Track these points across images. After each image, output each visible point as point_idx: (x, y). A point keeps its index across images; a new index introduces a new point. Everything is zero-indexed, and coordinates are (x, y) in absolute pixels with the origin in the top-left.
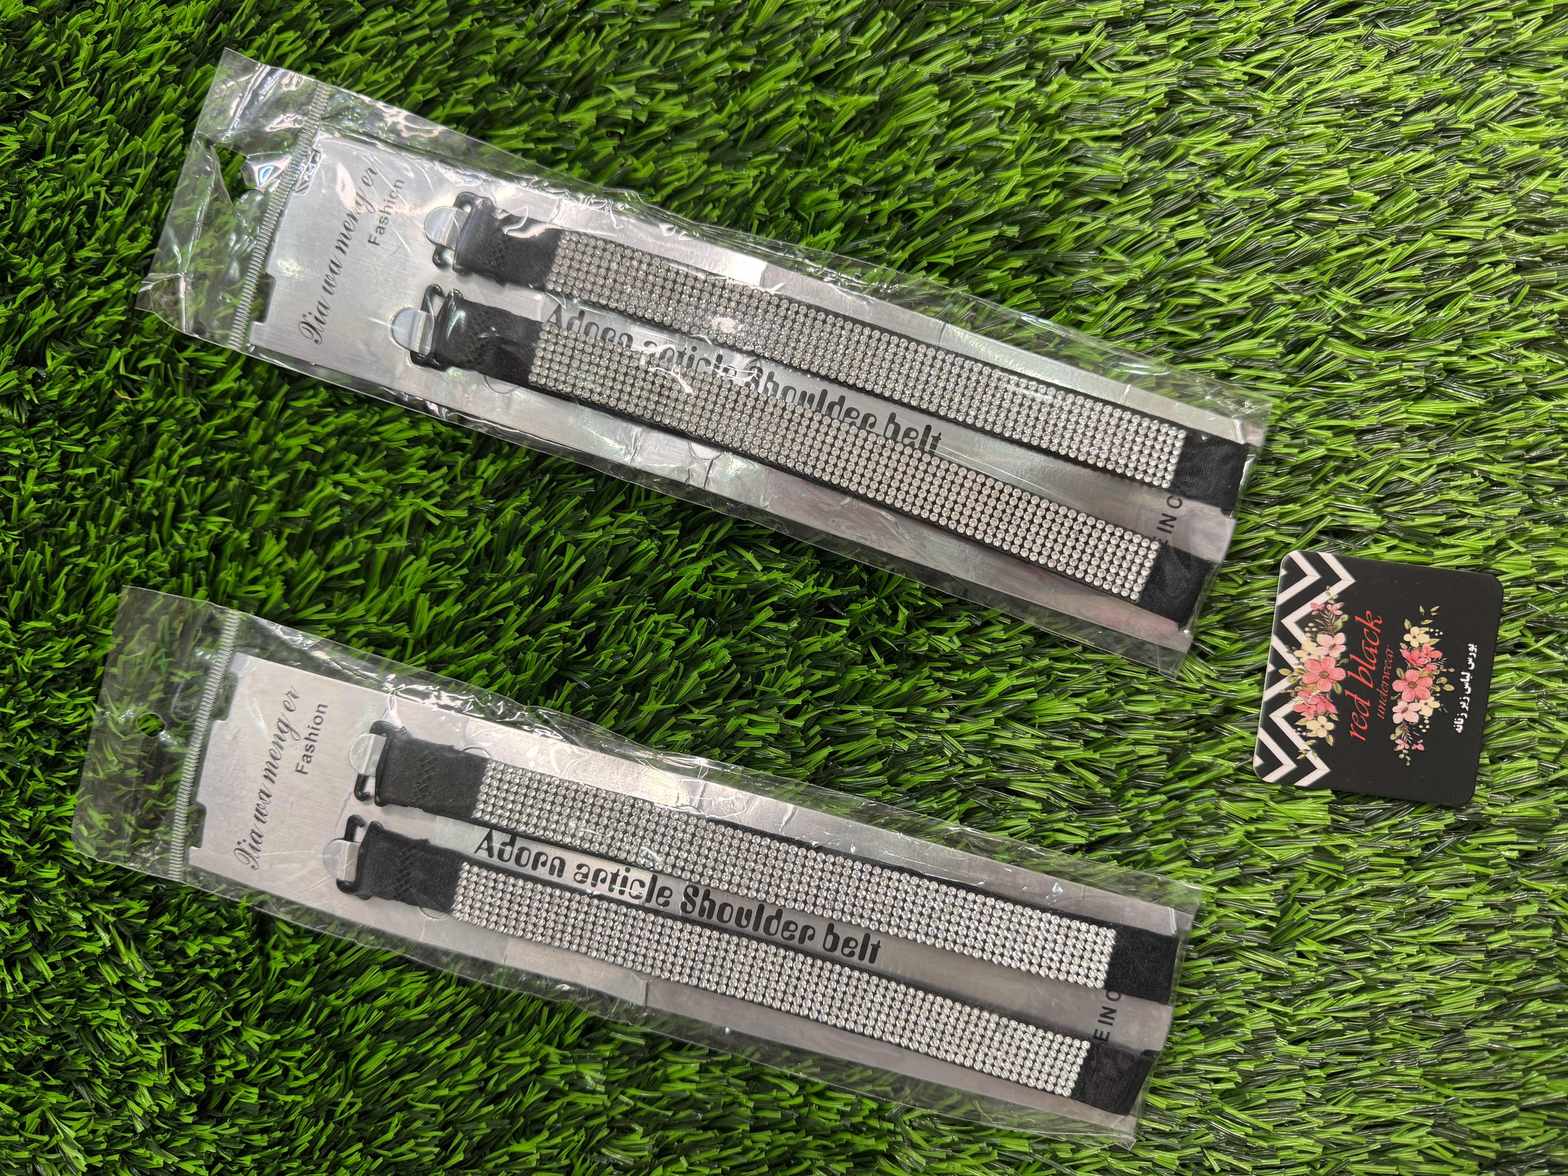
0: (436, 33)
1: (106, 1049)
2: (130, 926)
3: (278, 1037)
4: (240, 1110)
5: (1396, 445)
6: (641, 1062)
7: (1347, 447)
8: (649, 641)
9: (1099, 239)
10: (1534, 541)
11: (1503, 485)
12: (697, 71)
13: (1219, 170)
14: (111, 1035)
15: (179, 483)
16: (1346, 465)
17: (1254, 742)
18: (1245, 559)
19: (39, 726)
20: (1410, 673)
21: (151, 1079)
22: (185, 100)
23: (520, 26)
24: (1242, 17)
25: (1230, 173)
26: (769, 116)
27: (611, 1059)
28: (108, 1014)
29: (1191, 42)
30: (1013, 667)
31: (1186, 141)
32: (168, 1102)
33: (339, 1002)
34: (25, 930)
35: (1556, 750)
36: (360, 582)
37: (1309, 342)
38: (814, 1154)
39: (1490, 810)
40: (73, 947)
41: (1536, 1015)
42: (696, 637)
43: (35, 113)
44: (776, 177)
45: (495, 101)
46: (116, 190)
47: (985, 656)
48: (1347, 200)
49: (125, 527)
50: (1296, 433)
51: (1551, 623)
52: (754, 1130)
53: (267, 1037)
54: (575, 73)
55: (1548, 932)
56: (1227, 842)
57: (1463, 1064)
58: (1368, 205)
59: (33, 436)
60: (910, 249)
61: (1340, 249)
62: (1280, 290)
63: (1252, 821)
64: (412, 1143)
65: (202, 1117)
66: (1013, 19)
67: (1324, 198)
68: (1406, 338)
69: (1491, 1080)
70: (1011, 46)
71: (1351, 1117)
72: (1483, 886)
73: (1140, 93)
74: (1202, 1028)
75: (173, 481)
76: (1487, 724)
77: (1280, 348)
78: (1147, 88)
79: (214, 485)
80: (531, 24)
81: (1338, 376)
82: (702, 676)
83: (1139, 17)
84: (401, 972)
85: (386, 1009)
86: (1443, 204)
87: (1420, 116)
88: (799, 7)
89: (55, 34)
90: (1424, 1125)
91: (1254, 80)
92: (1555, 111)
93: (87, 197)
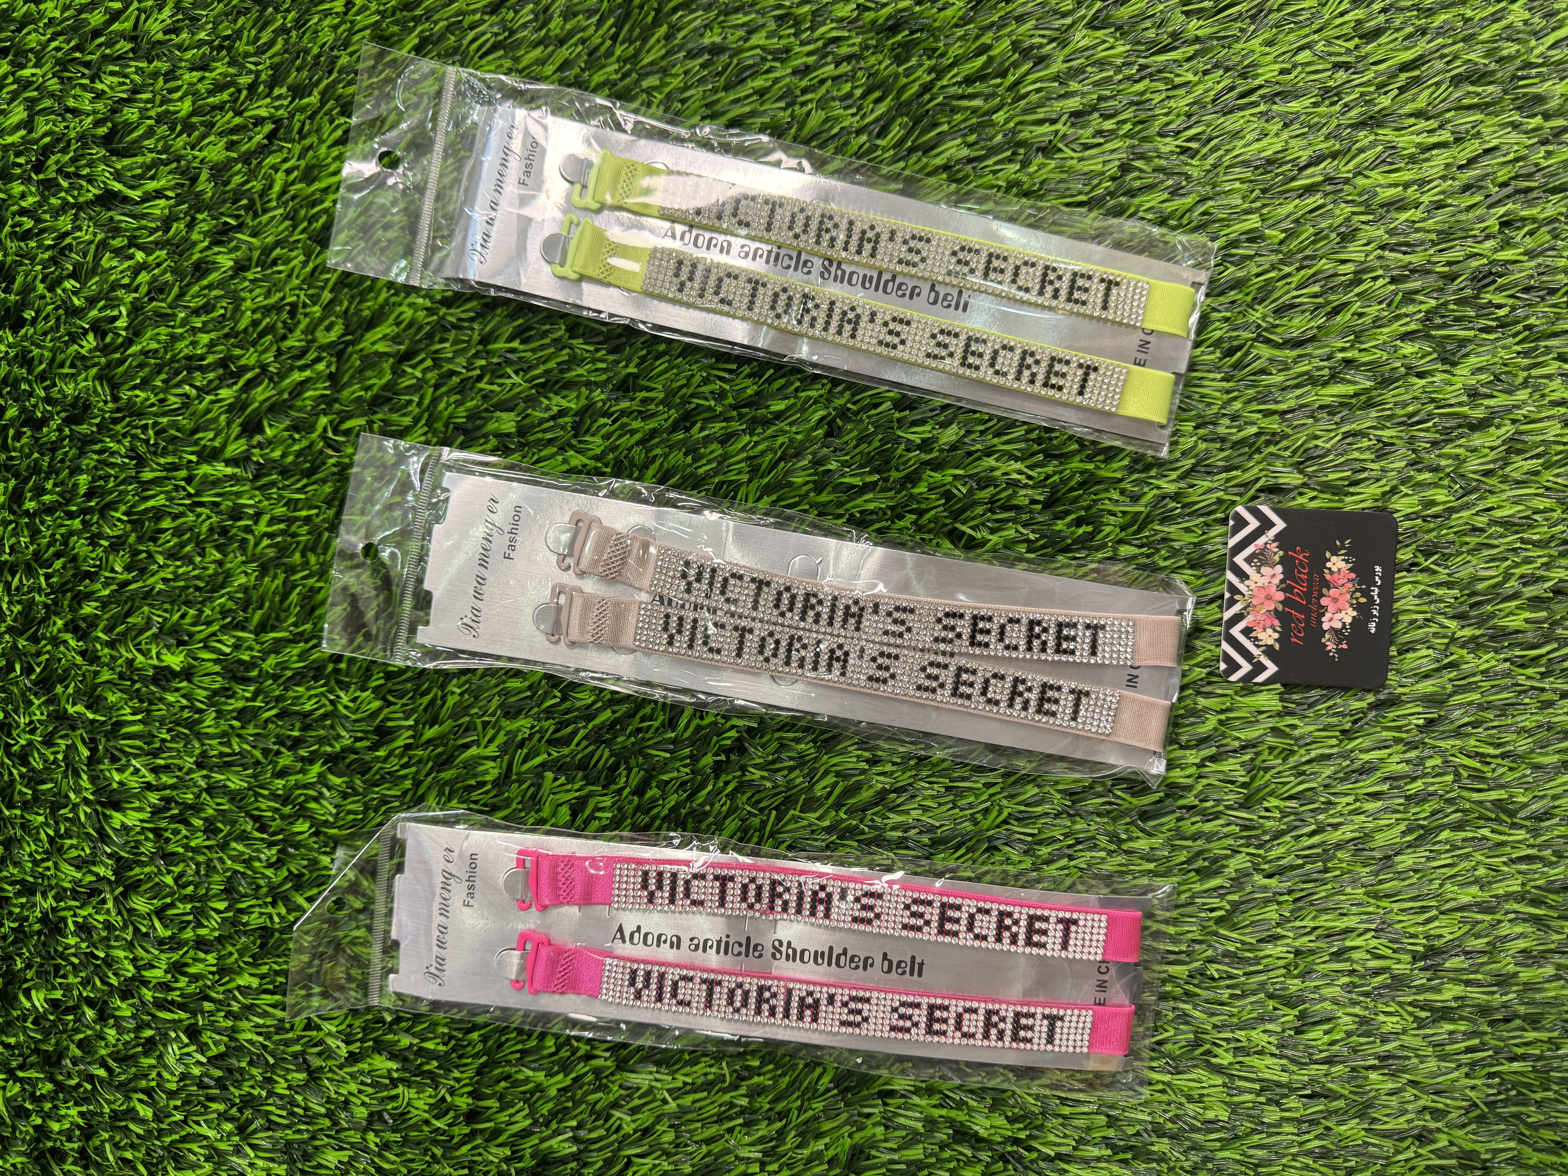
5: (1311, 421)
7: (1274, 425)
10: (1420, 485)
11: (1392, 444)
13: (1162, 221)
16: (1274, 438)
17: (1218, 651)
19: (283, 714)
20: (1332, 591)
24: (1172, 104)
25: (1173, 222)
28: (356, 933)
29: (1135, 124)
31: (1136, 201)
34: (285, 873)
35: (1446, 641)
37: (1239, 348)
39: (1401, 690)
40: (324, 883)
41: (1446, 842)
43: (240, 236)
46: (311, 292)
48: (1262, 237)
50: (1234, 418)
51: (1435, 545)
55: (1450, 778)
56: (1204, 729)
57: (1395, 883)
58: (1277, 241)
59: (260, 488)
61: (1258, 275)
62: (1215, 310)
63: (1222, 711)
66: (999, 117)
67: (1243, 238)
68: (1313, 339)
69: (1416, 892)
70: (999, 138)
71: (1315, 928)
72: (1400, 747)
73: (1099, 167)
74: (1198, 871)
76: (1393, 626)
78: (1105, 163)
81: (1263, 372)
83: (1094, 109)
86: (1333, 235)
87: (1310, 171)
88: (836, 119)
89: (252, 174)
90: (1369, 930)
91: (1184, 151)
92: (1412, 159)
93: (289, 300)
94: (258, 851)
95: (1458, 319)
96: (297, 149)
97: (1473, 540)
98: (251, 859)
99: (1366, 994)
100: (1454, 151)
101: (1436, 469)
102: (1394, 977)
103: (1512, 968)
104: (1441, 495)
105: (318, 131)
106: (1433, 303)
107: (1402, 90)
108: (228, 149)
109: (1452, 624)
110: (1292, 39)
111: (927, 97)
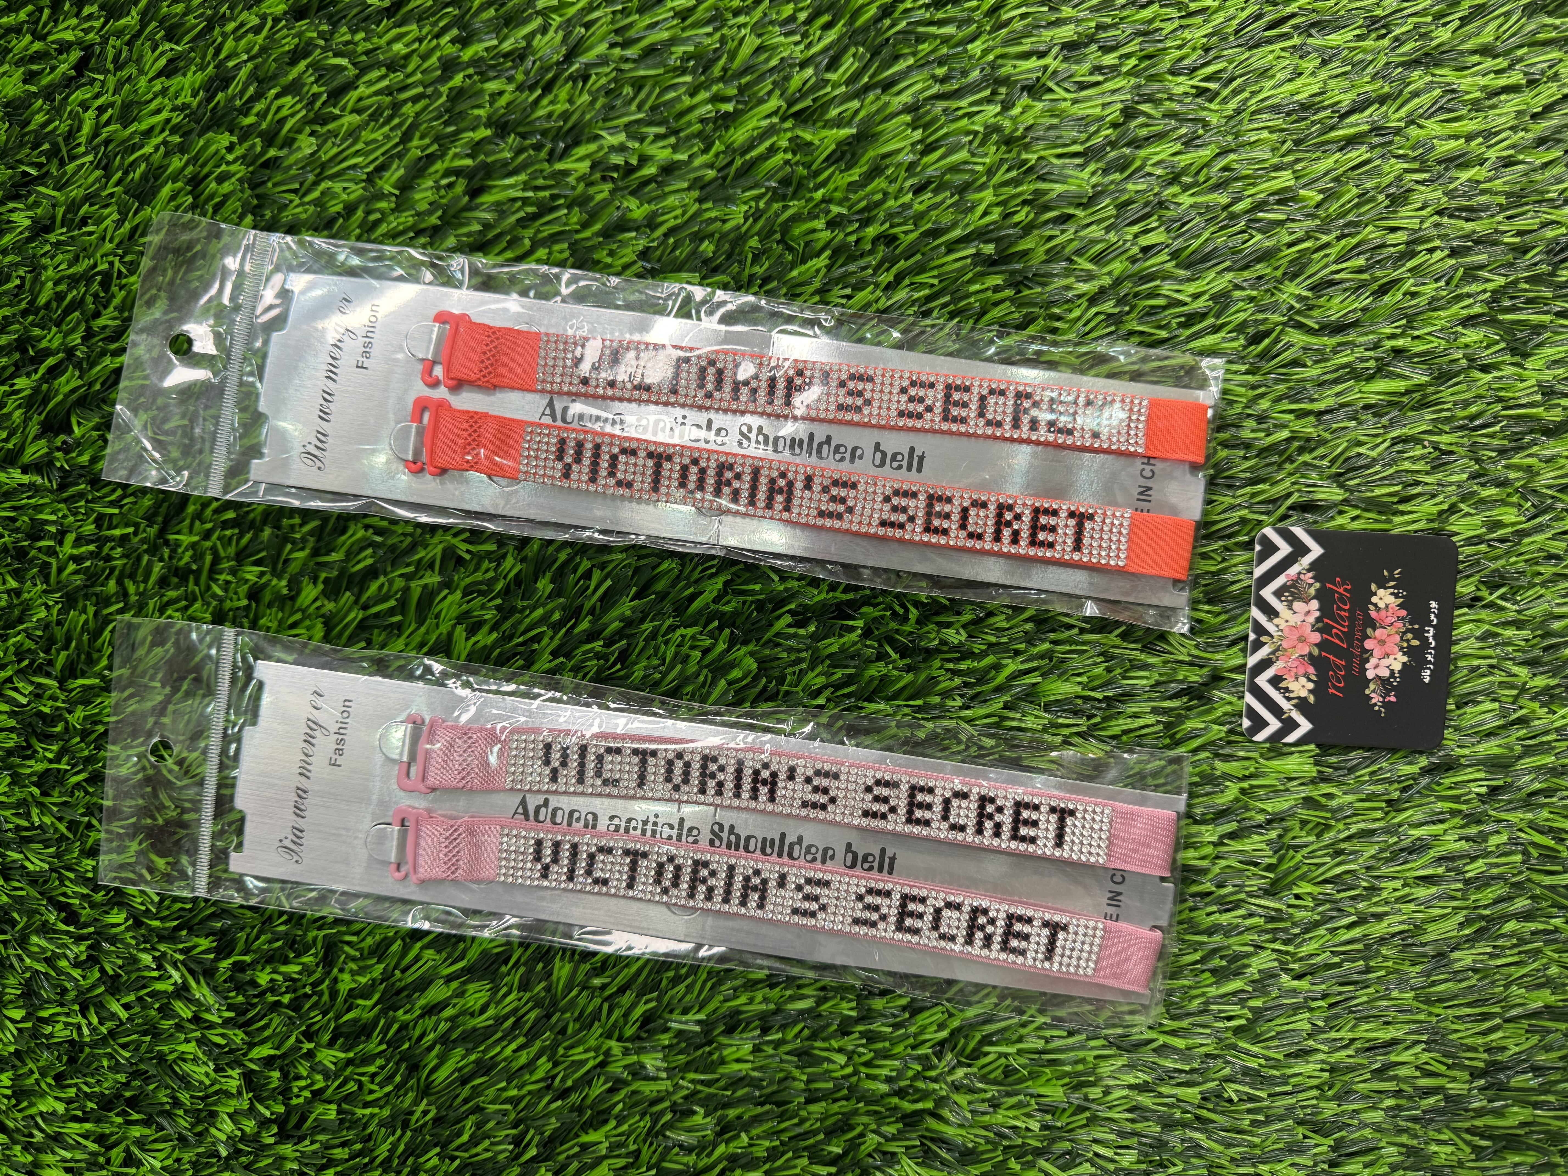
0: (429, 90)
1: (185, 1080)
2: (199, 962)
3: (351, 1055)
4: (320, 1127)
5: (1353, 423)
6: (697, 1048)
7: (1308, 428)
8: (677, 654)
9: (1068, 250)
10: (1482, 502)
11: (1451, 453)
12: (682, 114)
13: (1174, 178)
14: (188, 1067)
15: (215, 536)
16: (1308, 445)
17: (1241, 705)
18: (1222, 538)
20: (1379, 632)
21: (232, 1105)
22: (190, 168)
23: (510, 79)
24: (1186, 34)
25: (1185, 180)
26: (754, 153)
27: (670, 1046)
28: (184, 1048)
29: (1141, 59)
30: (1017, 653)
31: (1143, 153)
32: (250, 1126)
33: (408, 1017)
34: (97, 975)
35: (1514, 692)
36: (398, 618)
37: (1267, 334)
38: (865, 1119)
39: (1459, 751)
40: (144, 987)
41: (1512, 934)
42: (721, 646)
43: (41, 189)
44: (764, 211)
45: (494, 153)
46: (128, 258)
47: (991, 645)
48: (1295, 199)
49: (163, 582)
50: (1261, 419)
51: (1503, 577)
52: (808, 1102)
53: (342, 1055)
54: (565, 122)
55: (1517, 858)
56: (1224, 799)
57: (1450, 985)
58: (1313, 203)
59: (65, 501)
60: (894, 270)
61: (1290, 245)
62: (1238, 287)
63: (1245, 778)
64: (486, 1143)
65: (283, 1137)
66: (975, 48)
67: (1273, 199)
68: (1355, 324)
69: (1476, 996)
70: (975, 74)
71: (1353, 1040)
72: (1457, 821)
73: (1098, 111)
74: (1214, 971)
75: (207, 535)
76: (1451, 673)
77: (1242, 341)
78: (1104, 106)
79: (248, 536)
80: (520, 77)
81: (1295, 363)
82: (730, 683)
83: (1092, 39)
84: (464, 983)
85: (452, 1019)
86: (1381, 197)
87: (1352, 119)
88: (774, 48)
89: (56, 112)
90: (1419, 1042)
91: (1201, 92)
92: (1476, 106)
93: (101, 267)
94: (65, 946)
95: (1530, 301)
96: (112, 81)
97: (1548, 570)
98: (56, 956)
99: (1414, 1119)
100: (1527, 95)
101: (1502, 484)
102: (1447, 1098)
104: (1509, 515)
105: (139, 60)
106: (1502, 281)
107: (1465, 21)
108: (25, 82)
109: (1523, 672)
111: (887, 22)
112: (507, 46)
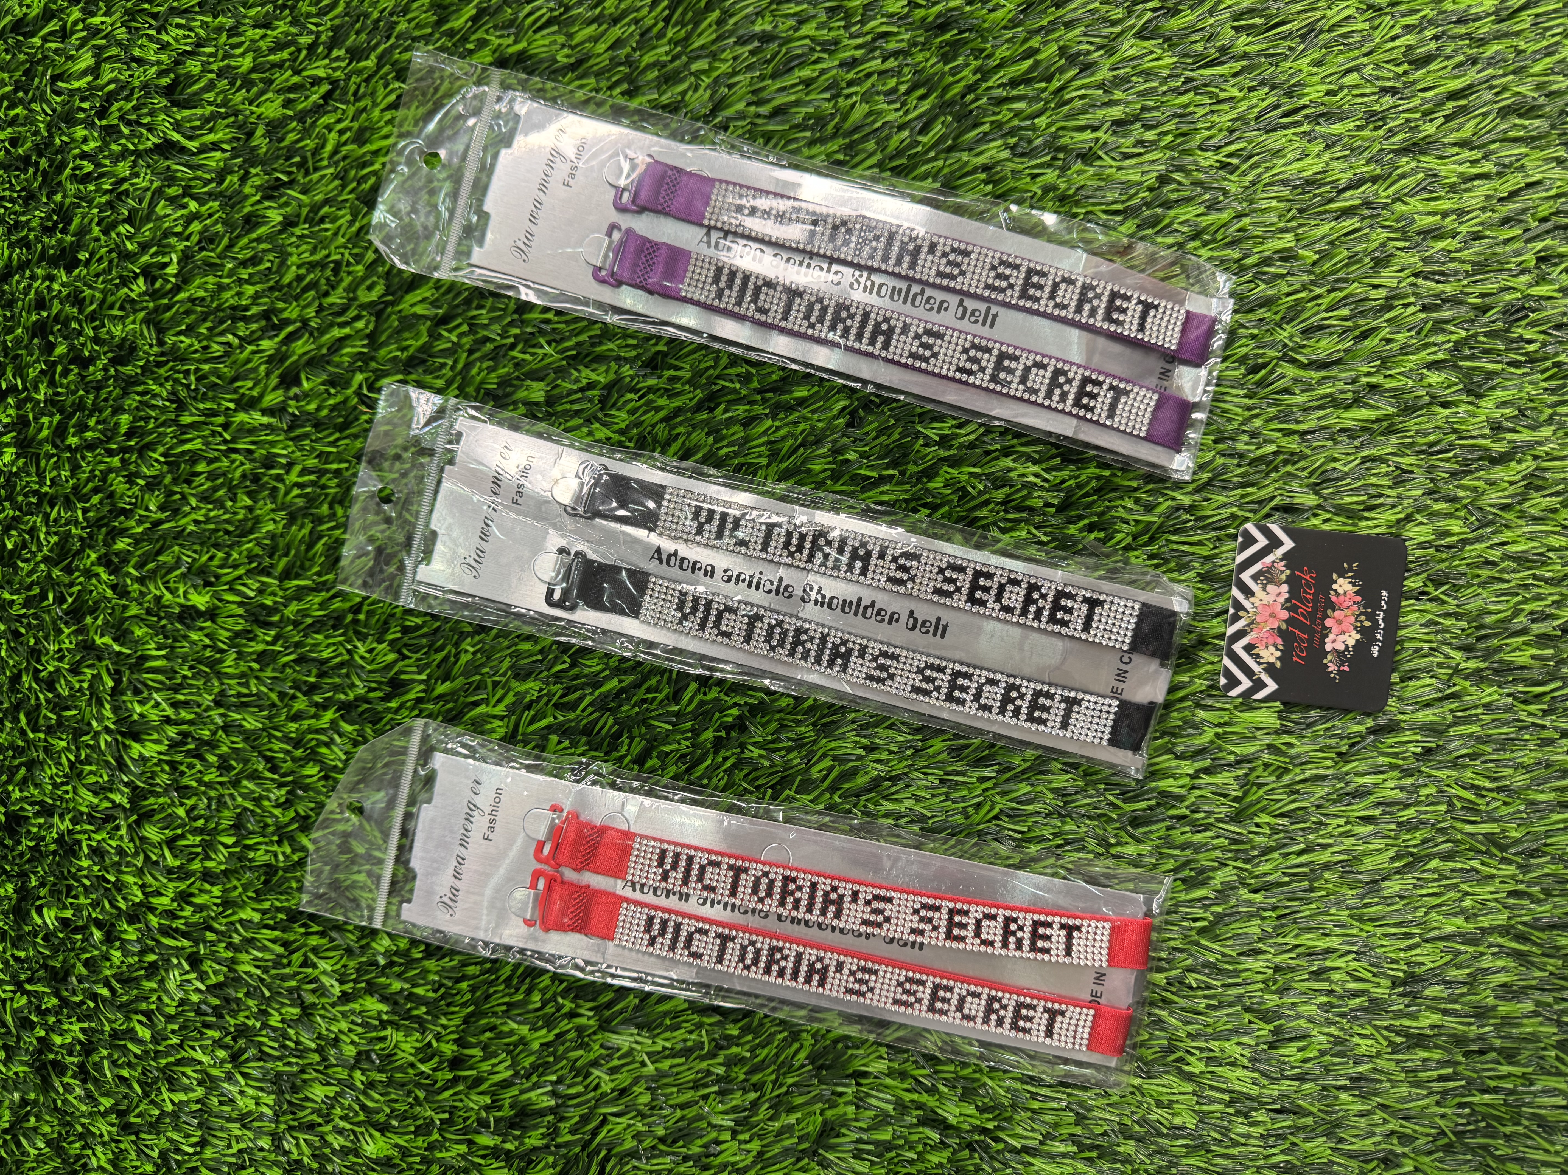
5: (1330, 443)
7: (1293, 444)
10: (1436, 514)
11: (1411, 472)
13: (1196, 235)
16: (1293, 458)
17: (1220, 666)
18: (1215, 529)
19: (301, 660)
20: (1337, 613)
24: (1215, 118)
25: (1207, 237)
29: (1176, 137)
31: (1172, 213)
32: (402, 942)
34: (292, 814)
35: (1449, 671)
37: (1264, 366)
39: (1400, 717)
41: (1435, 871)
43: (290, 192)
46: (355, 251)
48: (1295, 257)
50: (1254, 435)
51: (1447, 576)
55: (1443, 808)
56: (1200, 741)
57: (1380, 907)
58: (1310, 261)
59: (293, 439)
61: (1288, 295)
62: (1242, 326)
63: (1220, 725)
65: (428, 953)
66: (1042, 121)
67: (1277, 256)
68: (1338, 362)
69: (1401, 919)
70: (1040, 142)
71: (1297, 946)
72: (1396, 774)
73: (1137, 178)
74: (1184, 880)
76: (1397, 652)
78: (1143, 173)
81: (1287, 391)
83: (1137, 118)
86: (1367, 260)
87: (1348, 194)
88: (879, 113)
89: (306, 133)
90: (1350, 952)
91: (1224, 166)
92: (1453, 189)
93: (334, 257)
94: (268, 790)
95: (1486, 352)
96: (351, 110)
97: (1485, 573)
98: (261, 797)
99: (1343, 1015)
100: (1496, 183)
101: (1453, 500)
102: (1371, 1001)
103: (1491, 1001)
104: (1456, 526)
105: (373, 94)
106: (1463, 333)
107: (1448, 118)
108: (284, 106)
109: (1458, 655)
110: (1342, 61)
111: (970, 97)
112: (665, 99)
